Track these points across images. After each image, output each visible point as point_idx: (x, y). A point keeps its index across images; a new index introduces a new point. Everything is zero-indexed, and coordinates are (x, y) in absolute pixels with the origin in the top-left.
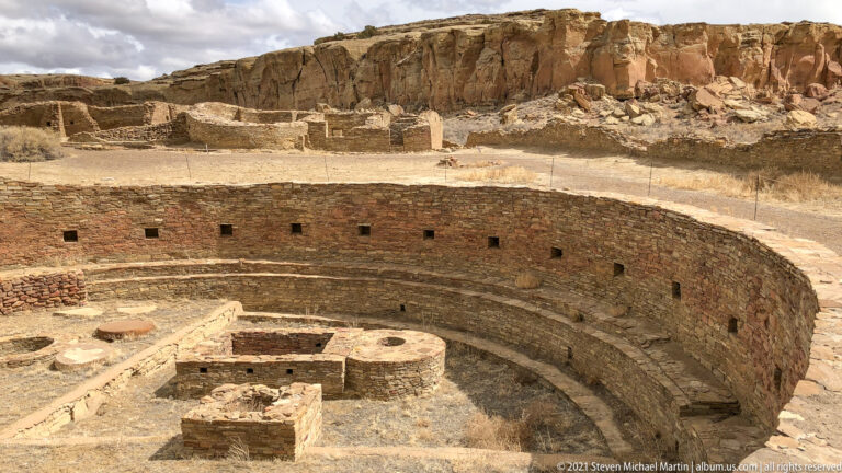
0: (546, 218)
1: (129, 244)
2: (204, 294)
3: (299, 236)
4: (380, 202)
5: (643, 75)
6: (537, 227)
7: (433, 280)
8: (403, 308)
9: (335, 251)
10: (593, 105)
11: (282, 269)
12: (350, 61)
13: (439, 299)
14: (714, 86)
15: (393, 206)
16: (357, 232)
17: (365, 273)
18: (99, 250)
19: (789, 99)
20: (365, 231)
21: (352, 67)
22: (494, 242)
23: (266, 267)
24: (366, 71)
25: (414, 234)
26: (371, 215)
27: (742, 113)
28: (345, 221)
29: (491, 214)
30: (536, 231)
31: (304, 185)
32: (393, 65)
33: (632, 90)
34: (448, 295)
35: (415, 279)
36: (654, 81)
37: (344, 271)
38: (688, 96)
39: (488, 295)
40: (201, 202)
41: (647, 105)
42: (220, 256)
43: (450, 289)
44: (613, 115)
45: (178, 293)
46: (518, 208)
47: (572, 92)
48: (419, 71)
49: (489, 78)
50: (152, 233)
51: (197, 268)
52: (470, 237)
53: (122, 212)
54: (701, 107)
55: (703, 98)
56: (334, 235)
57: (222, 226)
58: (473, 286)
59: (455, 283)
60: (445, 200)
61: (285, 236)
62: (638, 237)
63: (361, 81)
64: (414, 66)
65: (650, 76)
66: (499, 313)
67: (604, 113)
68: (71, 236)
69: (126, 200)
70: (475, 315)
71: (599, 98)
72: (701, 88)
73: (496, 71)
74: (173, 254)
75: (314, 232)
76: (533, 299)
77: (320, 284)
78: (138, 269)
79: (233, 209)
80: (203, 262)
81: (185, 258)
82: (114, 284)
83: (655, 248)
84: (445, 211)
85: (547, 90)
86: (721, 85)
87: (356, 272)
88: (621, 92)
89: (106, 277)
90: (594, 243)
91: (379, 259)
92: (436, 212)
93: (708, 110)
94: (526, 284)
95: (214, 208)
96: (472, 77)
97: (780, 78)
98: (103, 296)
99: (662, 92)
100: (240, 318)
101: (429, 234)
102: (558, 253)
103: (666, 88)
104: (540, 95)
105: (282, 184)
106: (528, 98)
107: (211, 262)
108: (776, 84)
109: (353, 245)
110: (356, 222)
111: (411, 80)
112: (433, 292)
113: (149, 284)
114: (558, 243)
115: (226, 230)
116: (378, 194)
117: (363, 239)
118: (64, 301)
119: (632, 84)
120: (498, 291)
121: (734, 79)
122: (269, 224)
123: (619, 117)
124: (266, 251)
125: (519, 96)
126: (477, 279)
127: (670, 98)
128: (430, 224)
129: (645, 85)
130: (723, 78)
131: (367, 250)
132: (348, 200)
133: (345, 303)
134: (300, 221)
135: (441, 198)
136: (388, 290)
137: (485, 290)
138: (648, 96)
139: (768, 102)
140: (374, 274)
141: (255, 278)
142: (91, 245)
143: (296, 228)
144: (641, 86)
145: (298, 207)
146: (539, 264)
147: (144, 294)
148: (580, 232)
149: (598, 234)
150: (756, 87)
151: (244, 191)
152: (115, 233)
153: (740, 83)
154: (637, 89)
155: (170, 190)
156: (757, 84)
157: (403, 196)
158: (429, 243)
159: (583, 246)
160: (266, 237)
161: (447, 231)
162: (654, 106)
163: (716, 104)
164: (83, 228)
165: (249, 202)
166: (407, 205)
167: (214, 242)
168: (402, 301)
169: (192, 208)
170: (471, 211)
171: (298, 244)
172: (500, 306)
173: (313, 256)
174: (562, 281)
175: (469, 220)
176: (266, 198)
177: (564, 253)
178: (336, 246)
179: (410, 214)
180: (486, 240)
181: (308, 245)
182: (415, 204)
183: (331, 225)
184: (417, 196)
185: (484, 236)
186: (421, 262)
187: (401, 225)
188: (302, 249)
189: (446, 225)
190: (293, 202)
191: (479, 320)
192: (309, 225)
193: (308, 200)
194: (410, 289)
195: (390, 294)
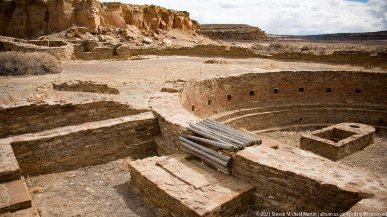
0: (354, 80)
1: (204, 109)
3: (253, 97)
4: (283, 79)
6: (349, 83)
7: (311, 106)
8: (301, 119)
9: (265, 101)
13: (317, 113)
15: (288, 80)
16: (273, 92)
17: (283, 108)
18: (198, 114)
20: (276, 91)
22: (329, 90)
23: (249, 112)
25: (295, 90)
26: (280, 84)
28: (270, 88)
29: (329, 80)
30: (349, 85)
31: (258, 74)
34: (321, 111)
35: (303, 107)
37: (276, 109)
39: (336, 109)
40: (224, 85)
42: (227, 110)
43: (321, 109)
46: (341, 78)
50: (210, 103)
51: (228, 117)
52: (319, 89)
53: (205, 92)
56: (265, 94)
58: (328, 106)
59: (319, 106)
60: (310, 76)
61: (248, 97)
66: (345, 113)
68: (193, 109)
69: (207, 86)
74: (214, 112)
75: (258, 94)
76: (357, 107)
77: (270, 115)
79: (233, 87)
80: (225, 113)
81: (217, 113)
84: (310, 80)
87: (280, 108)
91: (282, 102)
92: (306, 81)
94: (351, 102)
95: (227, 87)
101: (301, 90)
102: (358, 91)
105: (250, 74)
107: (227, 113)
109: (271, 98)
110: (274, 88)
112: (315, 111)
114: (360, 88)
115: (229, 97)
116: (283, 76)
117: (275, 94)
120: (338, 106)
122: (243, 92)
126: (326, 104)
128: (302, 86)
131: (276, 99)
132: (272, 79)
133: (278, 121)
134: (254, 90)
136: (296, 113)
140: (287, 108)
141: (249, 117)
142: (197, 111)
143: (252, 93)
145: (254, 84)
146: (349, 95)
151: (237, 78)
152: (202, 104)
155: (217, 80)
157: (293, 76)
158: (301, 93)
160: (241, 98)
161: (310, 88)
164: (196, 103)
165: (238, 83)
166: (294, 79)
167: (225, 103)
168: (301, 116)
170: (321, 80)
171: (252, 100)
172: (346, 111)
173: (257, 105)
174: (361, 100)
175: (319, 83)
176: (244, 81)
177: (362, 91)
178: (265, 99)
179: (295, 83)
180: (325, 90)
181: (255, 100)
182: (298, 79)
183: (265, 90)
184: (299, 75)
185: (325, 88)
186: (297, 101)
187: (291, 87)
188: (253, 102)
189: (310, 85)
190: (253, 82)
191: (335, 118)
192: (257, 91)
193: (258, 81)
194: (305, 111)
195: (296, 115)
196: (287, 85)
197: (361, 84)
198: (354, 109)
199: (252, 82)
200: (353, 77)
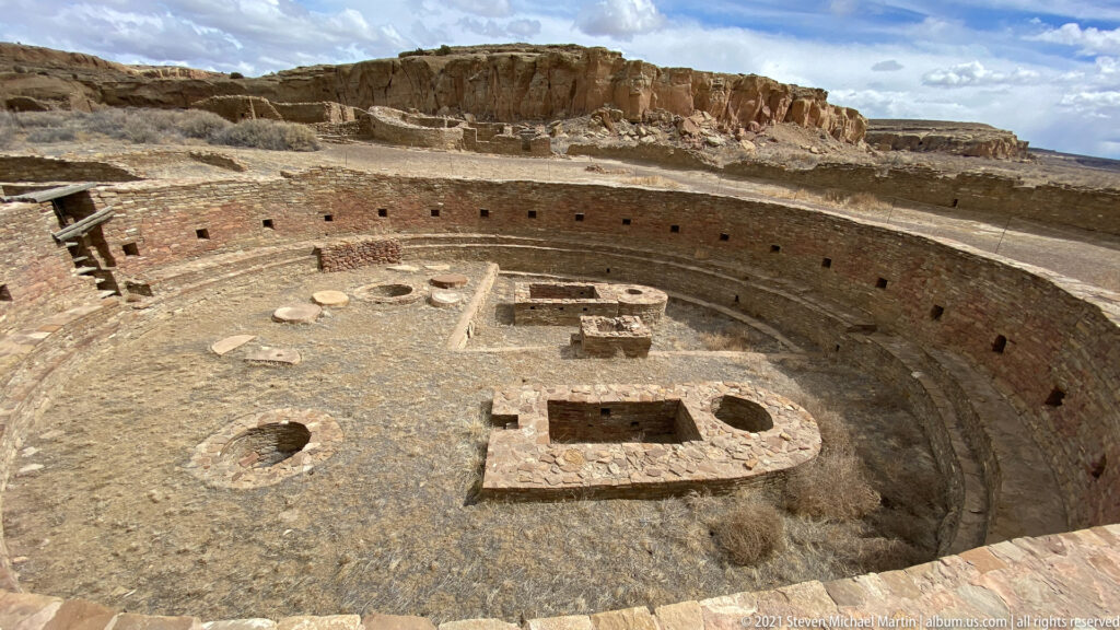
0: (720, 215)
1: (421, 220)
2: (475, 258)
3: (534, 220)
4: (594, 198)
5: (648, 105)
6: (711, 220)
7: (631, 253)
8: (608, 270)
9: (557, 231)
10: (615, 125)
11: (525, 242)
12: (431, 74)
13: (636, 266)
14: (694, 118)
15: (602, 201)
16: (574, 218)
17: (582, 247)
18: (401, 224)
19: (737, 132)
20: (580, 218)
21: (433, 79)
22: (675, 229)
23: (514, 241)
24: (444, 84)
25: (616, 222)
26: (586, 207)
27: (712, 139)
28: (567, 210)
29: (676, 210)
30: (711, 223)
31: (541, 184)
32: (465, 81)
33: (640, 116)
34: (643, 262)
35: (617, 251)
36: (655, 110)
37: (567, 245)
38: (677, 123)
39: (671, 263)
40: (469, 192)
41: (650, 128)
42: (480, 232)
43: (645, 259)
44: (628, 134)
45: (458, 257)
46: (698, 207)
47: (601, 114)
48: (485, 87)
49: (539, 98)
50: (435, 213)
51: (467, 240)
52: (658, 225)
53: (416, 196)
54: (686, 133)
55: (687, 127)
56: (558, 220)
57: (482, 211)
58: (660, 257)
59: (647, 255)
60: (642, 199)
61: (524, 219)
62: (797, 230)
63: (441, 92)
64: (482, 84)
65: (652, 107)
66: (682, 275)
67: (622, 132)
68: (383, 213)
69: (420, 187)
70: (662, 276)
71: (618, 121)
72: (686, 119)
73: (544, 93)
74: (449, 229)
75: (545, 218)
76: (708, 266)
77: (551, 253)
78: (430, 238)
79: (490, 199)
80: (469, 235)
81: (457, 232)
82: (418, 249)
83: (812, 237)
84: (641, 207)
85: (582, 112)
86: (698, 117)
87: (576, 246)
88: (633, 117)
89: (409, 244)
90: (757, 233)
91: (589, 238)
92: (635, 207)
93: (690, 135)
94: (702, 256)
95: (477, 196)
96: (527, 96)
97: (733, 115)
98: (410, 257)
99: (660, 119)
100: (500, 275)
101: (627, 222)
102: (725, 237)
103: (663, 116)
104: (577, 115)
105: (526, 182)
106: (567, 116)
107: (475, 235)
108: (730, 119)
109: (571, 228)
110: (575, 211)
111: (480, 94)
112: (632, 261)
113: (439, 249)
114: (726, 231)
115: (484, 213)
116: (592, 193)
117: (578, 223)
118: (389, 260)
119: (641, 111)
120: (679, 261)
121: (705, 113)
122: (514, 210)
123: (632, 136)
124: (511, 230)
125: (561, 114)
126: (661, 252)
127: (665, 124)
128: (628, 215)
129: (649, 113)
130: (699, 112)
131: (580, 231)
132: (571, 195)
133: (567, 266)
134: (536, 209)
135: (639, 197)
136: (599, 259)
137: (669, 260)
138: (650, 122)
139: (725, 132)
140: (588, 248)
141: (508, 248)
142: (396, 220)
143: (532, 214)
144: (646, 113)
145: (535, 199)
146: (709, 244)
147: (436, 256)
148: (747, 225)
149: (762, 227)
150: (718, 120)
151: (498, 185)
152: (412, 212)
153: (709, 117)
154: (643, 116)
155: (449, 182)
156: (718, 118)
157: (612, 195)
158: (626, 228)
159: (748, 233)
160: (511, 220)
161: (641, 220)
162: (654, 129)
163: (696, 132)
164: (391, 207)
165: (501, 194)
166: (613, 201)
167: (476, 221)
168: (609, 266)
169: (463, 196)
170: (661, 207)
171: (532, 226)
172: (684, 270)
173: (542, 234)
174: (725, 255)
175: (659, 213)
176: (514, 192)
177: (731, 238)
178: (559, 228)
179: (615, 207)
180: (669, 228)
181: (539, 226)
182: (619, 201)
183: (558, 213)
184: (621, 195)
185: (668, 224)
186: (618, 241)
187: (607, 215)
188: (535, 229)
189: (641, 216)
190: (532, 195)
191: (665, 279)
192: (541, 212)
193: (543, 195)
194: (615, 258)
195: (601, 262)
196: (600, 210)
197: (729, 224)
198: (701, 270)
199: (530, 195)
200: (718, 207)
